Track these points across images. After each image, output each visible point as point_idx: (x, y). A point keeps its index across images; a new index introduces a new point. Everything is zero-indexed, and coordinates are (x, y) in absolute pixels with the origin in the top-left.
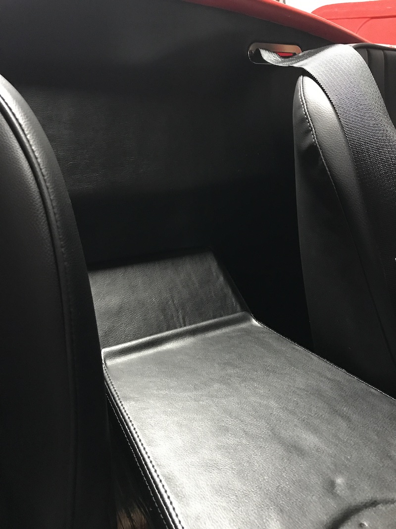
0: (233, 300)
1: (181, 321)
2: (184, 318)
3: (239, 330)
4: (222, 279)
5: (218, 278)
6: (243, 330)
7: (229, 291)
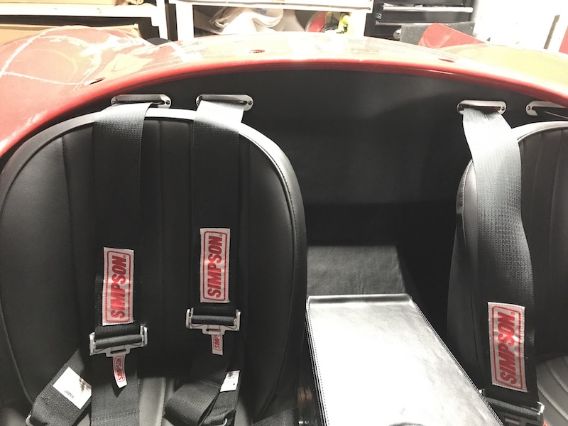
0: (402, 283)
1: (361, 290)
2: (363, 289)
3: (397, 306)
4: (397, 267)
5: (395, 265)
6: (401, 306)
7: (400, 277)
